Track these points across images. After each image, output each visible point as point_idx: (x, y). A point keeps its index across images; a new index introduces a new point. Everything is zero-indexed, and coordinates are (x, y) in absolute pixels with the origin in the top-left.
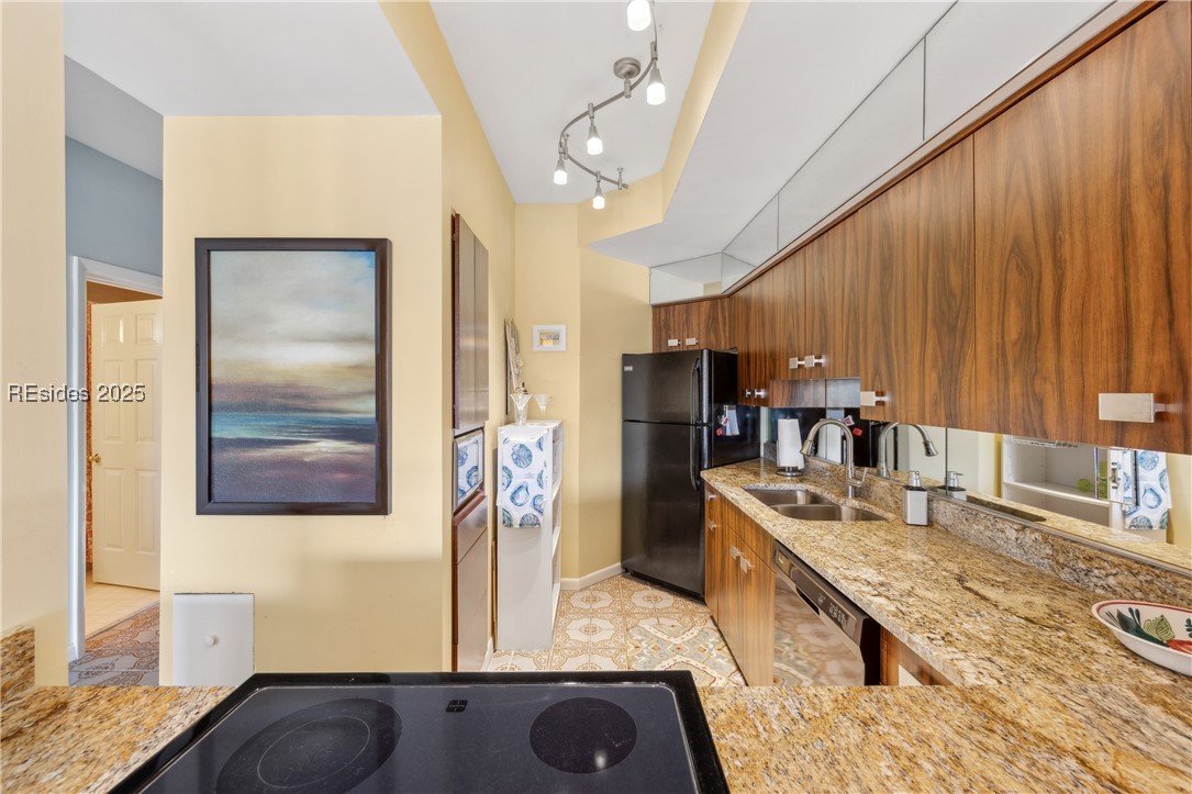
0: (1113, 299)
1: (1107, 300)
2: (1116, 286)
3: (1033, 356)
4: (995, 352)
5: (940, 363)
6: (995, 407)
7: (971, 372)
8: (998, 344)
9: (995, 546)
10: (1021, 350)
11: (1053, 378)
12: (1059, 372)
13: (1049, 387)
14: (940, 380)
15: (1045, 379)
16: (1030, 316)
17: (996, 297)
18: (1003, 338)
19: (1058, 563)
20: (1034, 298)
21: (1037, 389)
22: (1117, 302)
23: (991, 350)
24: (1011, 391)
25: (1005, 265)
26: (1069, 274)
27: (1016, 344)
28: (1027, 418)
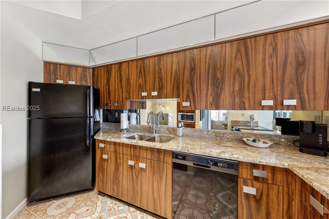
0: (261, 83)
1: (260, 83)
2: (262, 81)
3: (242, 94)
4: (231, 93)
5: (213, 95)
6: (231, 105)
7: (224, 97)
8: (232, 91)
9: (201, 136)
10: (239, 92)
11: (247, 98)
12: (249, 97)
13: (246, 100)
14: (213, 99)
15: (245, 98)
16: (241, 86)
17: (232, 81)
18: (234, 89)
19: (217, 136)
20: (243, 82)
21: (243, 100)
22: (263, 84)
23: (230, 92)
24: (236, 101)
25: (235, 74)
26: (252, 77)
27: (237, 91)
28: (240, 106)
